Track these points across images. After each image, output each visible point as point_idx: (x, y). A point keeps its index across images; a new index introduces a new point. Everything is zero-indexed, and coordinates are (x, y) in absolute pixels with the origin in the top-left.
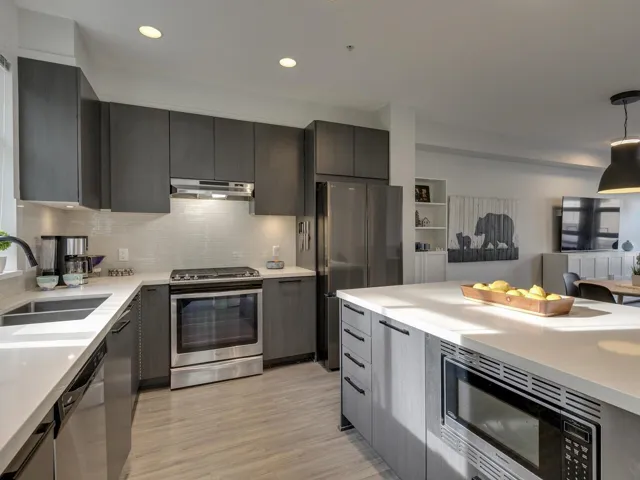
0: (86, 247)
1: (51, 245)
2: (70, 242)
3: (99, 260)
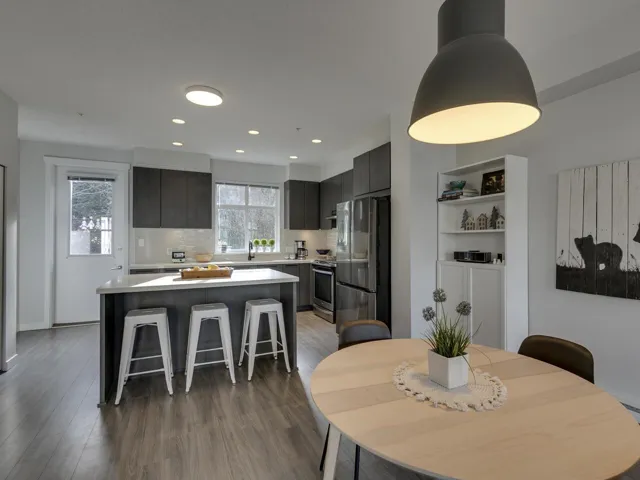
0: (303, 243)
2: (299, 243)
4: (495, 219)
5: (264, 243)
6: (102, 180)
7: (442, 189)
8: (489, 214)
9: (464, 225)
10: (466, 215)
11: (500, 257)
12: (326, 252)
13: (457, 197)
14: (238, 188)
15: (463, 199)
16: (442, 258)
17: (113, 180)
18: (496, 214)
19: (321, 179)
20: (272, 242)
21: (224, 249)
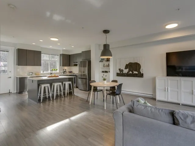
0: (66, 70)
2: (64, 70)
4: (108, 66)
5: (55, 70)
6: (5, 51)
7: (100, 60)
8: (108, 65)
9: (104, 67)
10: (104, 65)
11: (109, 72)
12: (71, 72)
13: (103, 61)
14: (47, 55)
15: (104, 62)
16: (100, 72)
17: (8, 51)
18: (109, 65)
19: (70, 54)
20: (57, 70)
21: (43, 72)
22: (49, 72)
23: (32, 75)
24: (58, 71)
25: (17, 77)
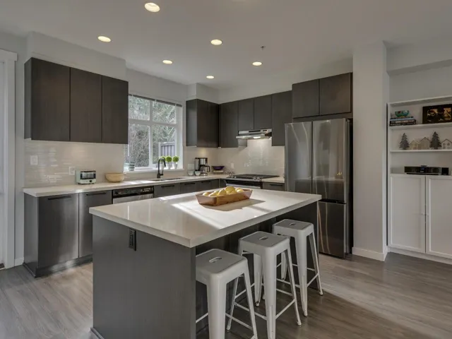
0: (206, 161)
1: (197, 160)
2: (202, 160)
3: (221, 168)
5: (169, 160)
8: (430, 137)
10: (405, 138)
18: (436, 138)
19: (221, 100)
20: (176, 160)
21: (132, 167)
22: (153, 167)
23: (94, 181)
24: (180, 165)
25: (25, 191)
